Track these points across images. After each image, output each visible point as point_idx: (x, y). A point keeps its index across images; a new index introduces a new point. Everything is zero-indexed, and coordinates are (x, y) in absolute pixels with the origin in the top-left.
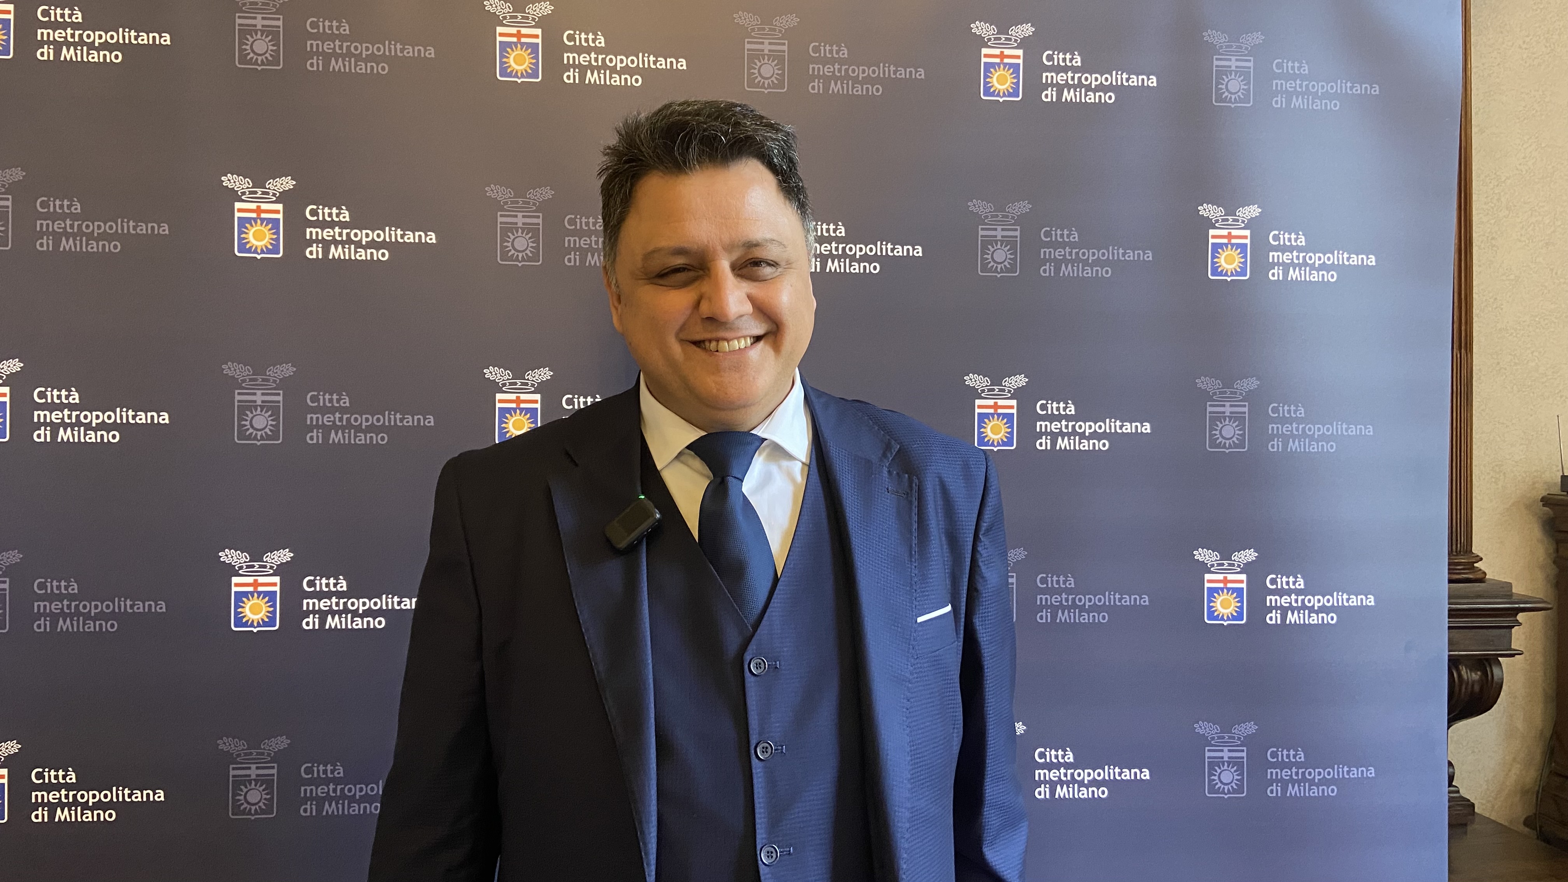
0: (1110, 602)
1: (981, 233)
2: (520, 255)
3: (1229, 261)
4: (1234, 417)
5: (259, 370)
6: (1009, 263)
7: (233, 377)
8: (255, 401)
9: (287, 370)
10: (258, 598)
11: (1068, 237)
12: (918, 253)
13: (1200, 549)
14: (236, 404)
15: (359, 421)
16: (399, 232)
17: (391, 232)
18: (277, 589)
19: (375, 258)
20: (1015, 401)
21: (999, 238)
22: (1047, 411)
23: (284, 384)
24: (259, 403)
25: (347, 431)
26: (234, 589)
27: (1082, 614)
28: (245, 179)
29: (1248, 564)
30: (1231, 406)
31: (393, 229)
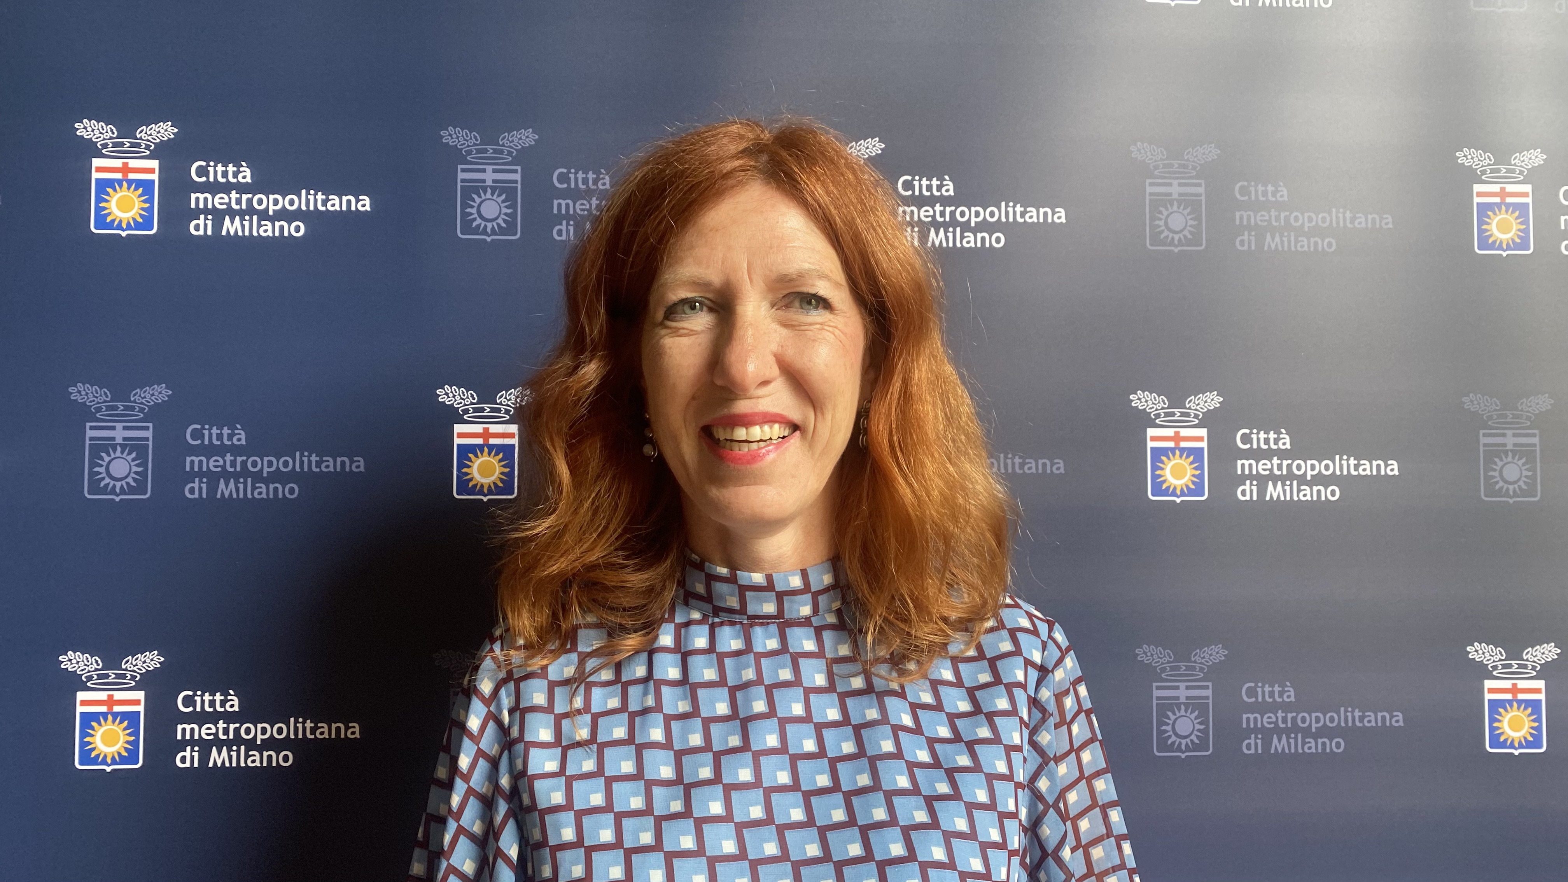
0: (1346, 721)
1: (1149, 190)
2: (489, 225)
3: (1504, 227)
4: (1520, 452)
5: (121, 394)
6: (1191, 232)
7: (84, 403)
8: (113, 439)
9: (159, 393)
10: (114, 722)
11: (1274, 195)
12: (1059, 218)
13: (1476, 644)
14: (88, 442)
15: (259, 466)
16: (320, 197)
17: (309, 197)
18: (141, 708)
19: (286, 234)
20: (1205, 430)
21: (1175, 196)
22: (1252, 444)
23: (154, 414)
24: (119, 440)
25: (242, 480)
26: (80, 709)
27: (1307, 740)
28: (107, 125)
29: (1546, 666)
30: (1514, 435)
31: (312, 192)
